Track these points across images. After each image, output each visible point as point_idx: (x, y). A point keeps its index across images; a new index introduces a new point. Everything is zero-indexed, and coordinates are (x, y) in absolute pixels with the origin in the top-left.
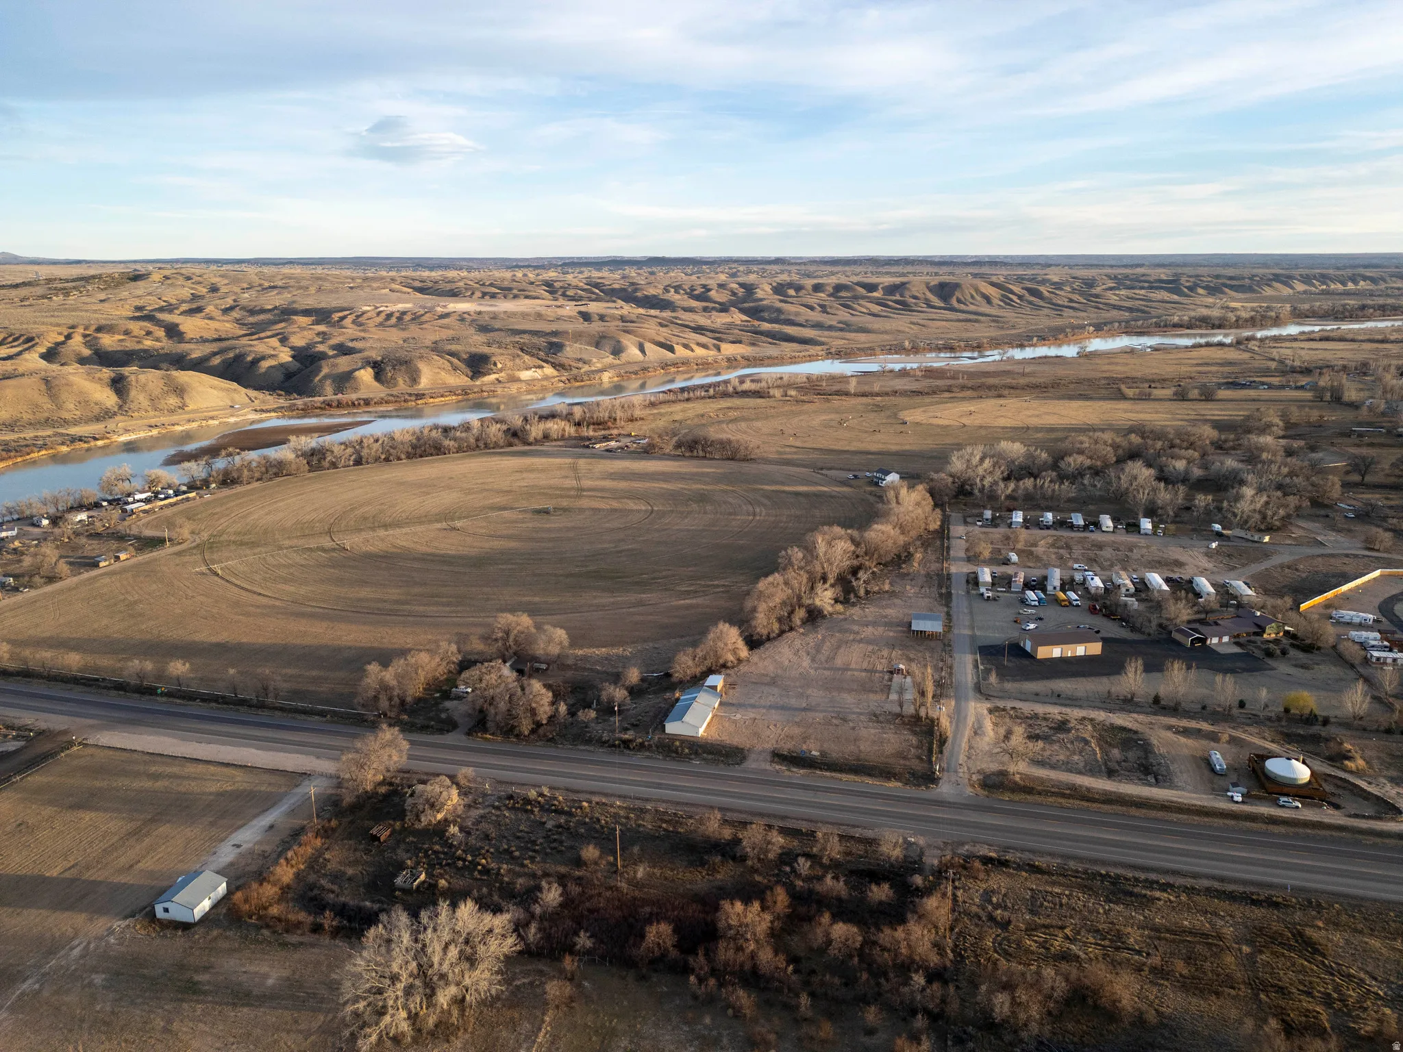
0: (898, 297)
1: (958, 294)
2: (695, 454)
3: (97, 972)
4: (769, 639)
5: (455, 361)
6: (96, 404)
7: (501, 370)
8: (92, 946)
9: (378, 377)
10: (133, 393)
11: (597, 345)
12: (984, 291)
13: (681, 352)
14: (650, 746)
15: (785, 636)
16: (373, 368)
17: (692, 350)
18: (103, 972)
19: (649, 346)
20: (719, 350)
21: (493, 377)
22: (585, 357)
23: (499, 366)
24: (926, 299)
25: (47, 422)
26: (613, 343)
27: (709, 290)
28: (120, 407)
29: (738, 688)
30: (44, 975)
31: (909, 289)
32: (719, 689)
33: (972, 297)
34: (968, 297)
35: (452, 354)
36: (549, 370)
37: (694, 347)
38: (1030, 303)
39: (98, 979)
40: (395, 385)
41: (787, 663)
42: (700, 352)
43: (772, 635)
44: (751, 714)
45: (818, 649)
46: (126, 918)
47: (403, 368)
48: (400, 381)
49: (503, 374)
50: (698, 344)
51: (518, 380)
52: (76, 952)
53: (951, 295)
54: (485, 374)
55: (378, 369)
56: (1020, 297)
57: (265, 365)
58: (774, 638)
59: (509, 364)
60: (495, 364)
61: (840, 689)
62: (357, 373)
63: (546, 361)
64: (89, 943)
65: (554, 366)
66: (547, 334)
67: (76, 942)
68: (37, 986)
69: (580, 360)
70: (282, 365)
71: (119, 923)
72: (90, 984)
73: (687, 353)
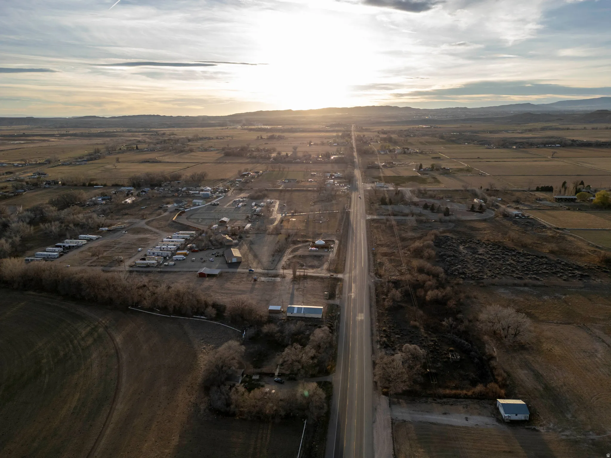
3: (568, 418)
8: (560, 430)
18: (565, 417)
30: (585, 435)
39: (569, 416)
46: (537, 431)
52: (567, 433)
64: (560, 432)
67: (564, 437)
68: (591, 433)
71: (542, 431)
72: (573, 416)
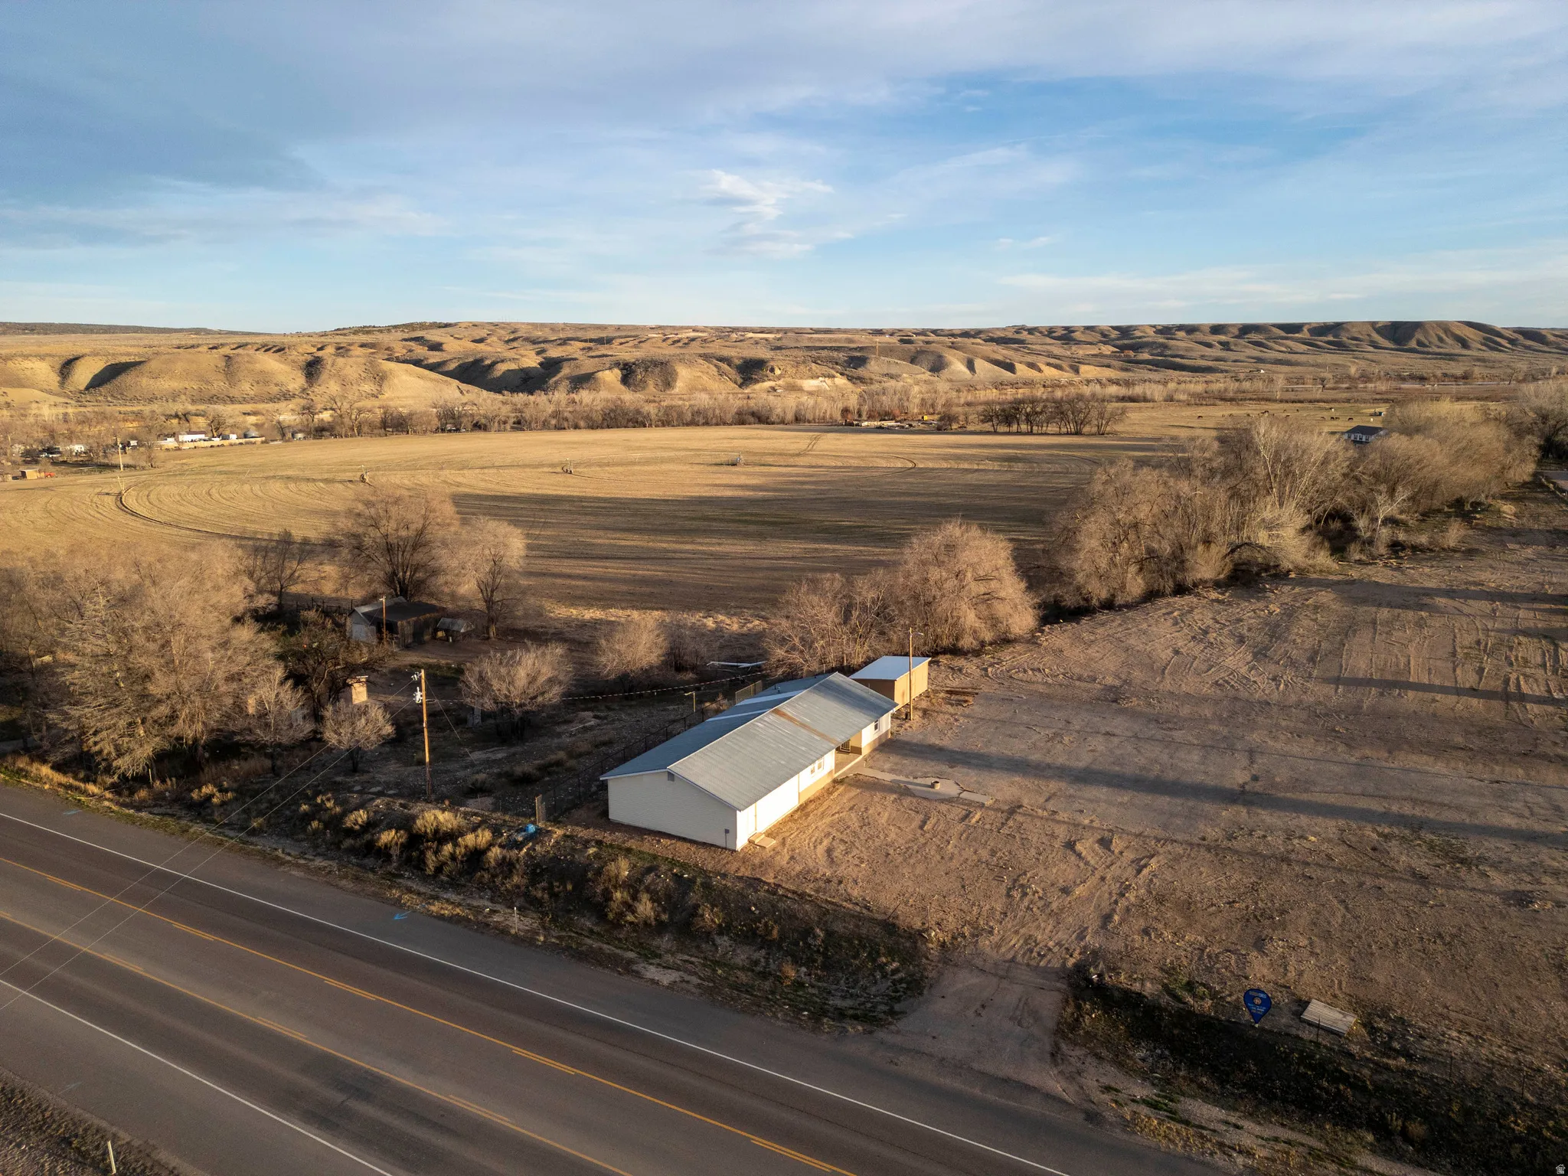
0: (1331, 338)
1: (1419, 335)
2: (1014, 428)
4: (1109, 605)
5: (725, 366)
6: (277, 385)
7: (779, 378)
9: (625, 380)
10: (324, 376)
11: (913, 361)
12: (1458, 332)
13: (1022, 370)
14: (507, 866)
15: (1161, 602)
16: (621, 370)
17: (1040, 371)
19: (979, 364)
20: (1077, 371)
21: (768, 384)
22: (894, 370)
23: (778, 372)
24: (1372, 341)
25: (213, 399)
26: (931, 358)
27: (1073, 332)
28: (304, 390)
29: (975, 707)
31: (1348, 330)
32: (901, 697)
33: (1441, 340)
34: (1435, 340)
35: (722, 359)
36: (840, 381)
37: (1043, 367)
38: (1528, 348)
40: (644, 388)
41: (1166, 654)
42: (1050, 372)
43: (1120, 600)
44: (1002, 788)
45: (1275, 631)
47: (657, 370)
48: (651, 383)
49: (781, 382)
50: (1049, 364)
51: (800, 389)
53: (1410, 337)
54: (757, 381)
55: (628, 373)
56: (1512, 341)
57: (502, 368)
58: (1129, 606)
59: (791, 370)
60: (772, 370)
61: (1394, 743)
62: (600, 374)
63: (842, 374)
65: (850, 379)
66: (851, 349)
69: (887, 375)
70: (522, 370)
73: (1032, 374)
